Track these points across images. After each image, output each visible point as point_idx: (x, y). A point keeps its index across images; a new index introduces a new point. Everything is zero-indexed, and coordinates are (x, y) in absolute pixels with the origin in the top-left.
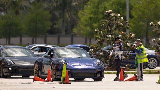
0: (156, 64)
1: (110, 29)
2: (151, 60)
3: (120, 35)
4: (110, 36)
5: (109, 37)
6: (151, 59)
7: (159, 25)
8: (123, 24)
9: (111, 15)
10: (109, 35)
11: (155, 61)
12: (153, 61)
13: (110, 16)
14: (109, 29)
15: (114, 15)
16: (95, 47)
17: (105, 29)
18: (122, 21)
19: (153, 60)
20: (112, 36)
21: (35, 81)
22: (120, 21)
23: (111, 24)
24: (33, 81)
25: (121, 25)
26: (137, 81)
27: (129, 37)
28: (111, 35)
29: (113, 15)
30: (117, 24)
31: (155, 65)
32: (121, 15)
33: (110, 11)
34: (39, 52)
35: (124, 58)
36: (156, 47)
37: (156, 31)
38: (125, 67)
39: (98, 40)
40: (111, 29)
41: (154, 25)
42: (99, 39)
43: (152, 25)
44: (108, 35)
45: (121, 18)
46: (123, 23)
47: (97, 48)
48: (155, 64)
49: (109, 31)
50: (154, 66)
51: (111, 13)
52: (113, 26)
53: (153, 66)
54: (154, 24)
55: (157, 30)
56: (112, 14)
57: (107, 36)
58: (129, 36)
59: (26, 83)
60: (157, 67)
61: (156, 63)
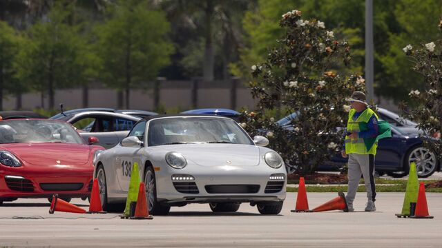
0: (434, 165)
1: (294, 65)
2: (418, 152)
3: (323, 82)
4: (294, 84)
5: (291, 86)
6: (417, 150)
7: (428, 51)
8: (331, 50)
9: (297, 23)
10: (291, 82)
11: (429, 156)
12: (423, 156)
13: (296, 26)
14: (290, 66)
15: (306, 25)
16: (253, 116)
17: (280, 65)
18: (330, 41)
19: (424, 152)
20: (298, 85)
21: (55, 212)
22: (323, 42)
23: (299, 49)
24: (50, 213)
25: (327, 50)
26: (345, 211)
27: (348, 86)
28: (296, 82)
29: (303, 24)
30: (315, 49)
31: (430, 166)
32: (325, 25)
33: (295, 13)
34: (93, 130)
35: (335, 146)
36: (420, 113)
37: (421, 69)
38: (339, 173)
39: (262, 96)
40: (298, 64)
41: (413, 52)
42: (263, 92)
43: (409, 52)
44: (289, 82)
45: (328, 32)
46: (331, 48)
47: (256, 119)
48: (429, 164)
49: (293, 69)
50: (426, 171)
51: (297, 17)
52: (302, 55)
53: (424, 170)
54: (414, 48)
55: (424, 67)
56: (302, 21)
57: (286, 83)
58: (349, 83)
59: (27, 218)
60: (436, 174)
61: (431, 160)
